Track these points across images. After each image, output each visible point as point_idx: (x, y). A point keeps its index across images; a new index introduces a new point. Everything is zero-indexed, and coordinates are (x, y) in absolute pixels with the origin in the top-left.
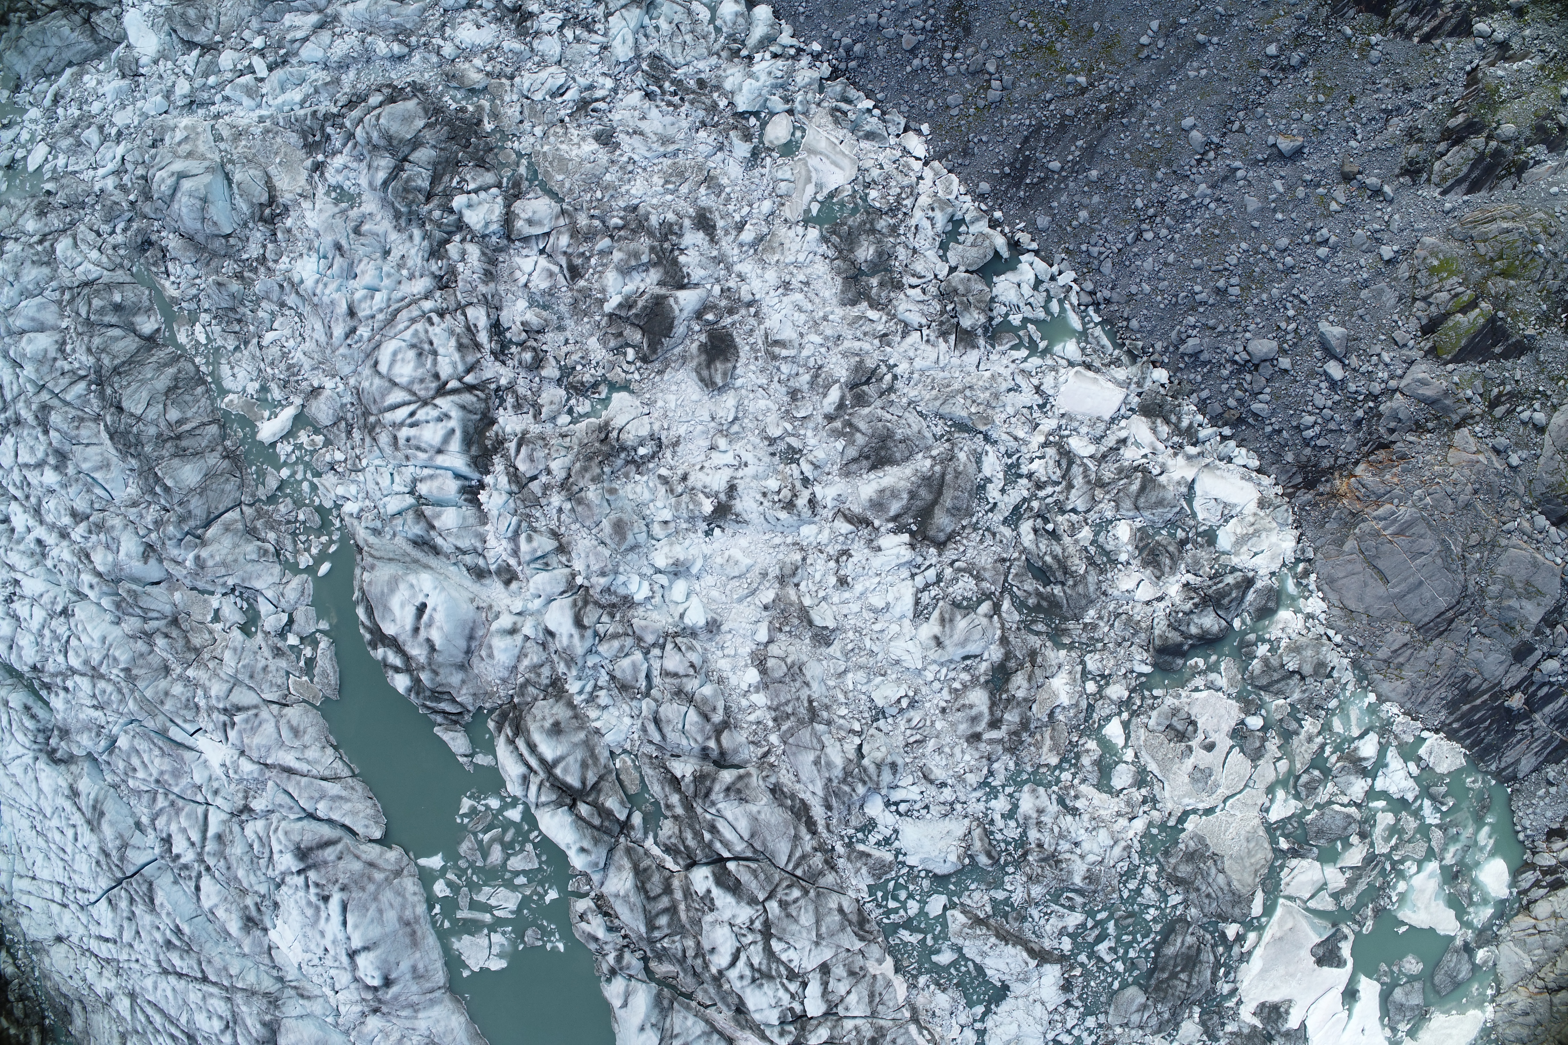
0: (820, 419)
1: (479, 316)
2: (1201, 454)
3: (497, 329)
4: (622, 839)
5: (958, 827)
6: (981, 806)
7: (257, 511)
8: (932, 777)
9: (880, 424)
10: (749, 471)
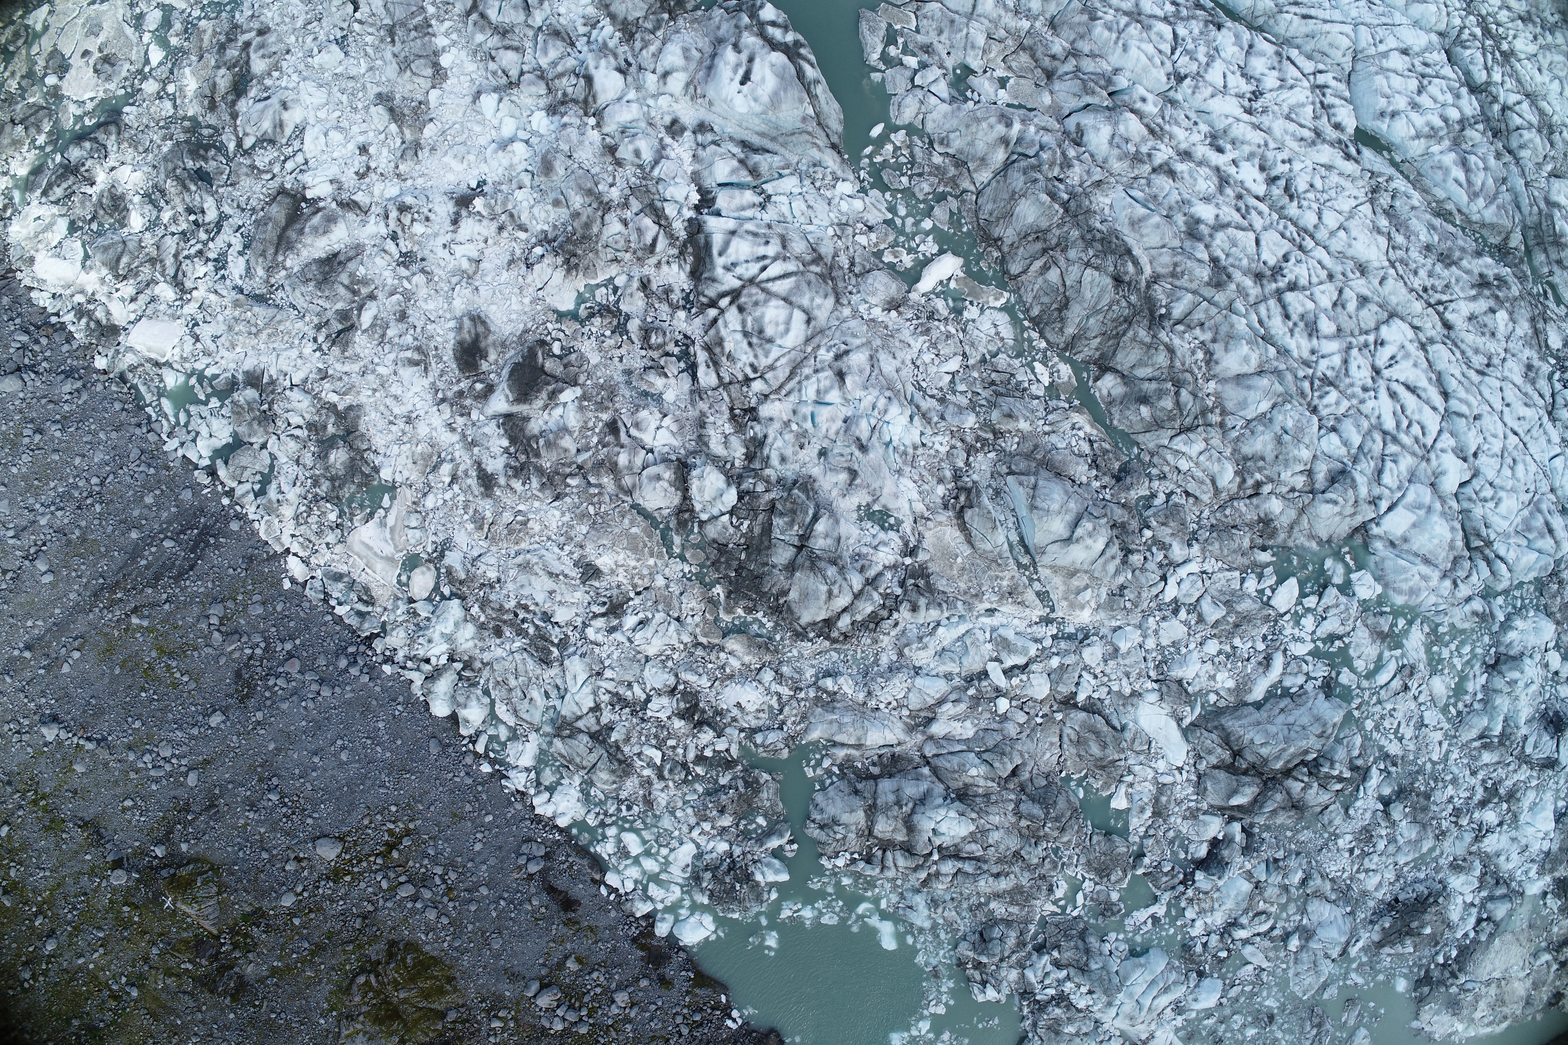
0: (380, 295)
1: (707, 377)
2: (73, 297)
7: (958, 186)
9: (327, 293)
10: (441, 240)
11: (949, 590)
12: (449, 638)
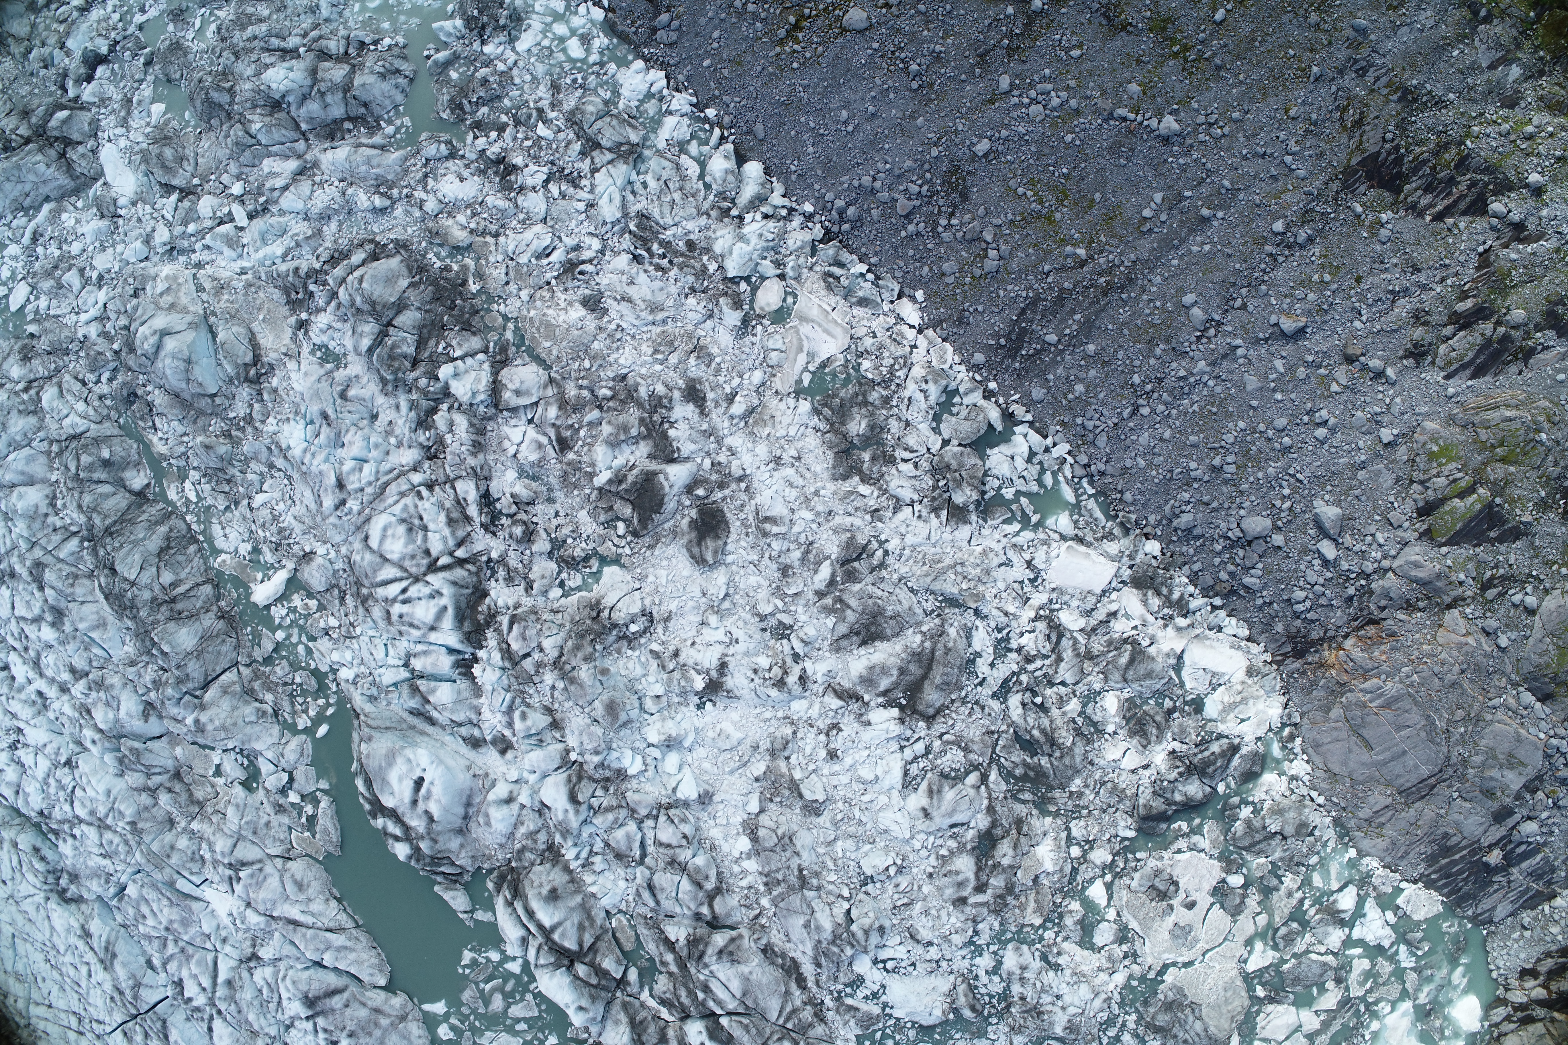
0: (811, 595)
1: (468, 489)
2: (1192, 625)
3: (487, 500)
4: (619, 994)
5: (944, 984)
6: (966, 963)
7: (254, 671)
8: (919, 937)
9: (870, 601)
10: (740, 648)
11: (271, 290)
12: (741, 238)
